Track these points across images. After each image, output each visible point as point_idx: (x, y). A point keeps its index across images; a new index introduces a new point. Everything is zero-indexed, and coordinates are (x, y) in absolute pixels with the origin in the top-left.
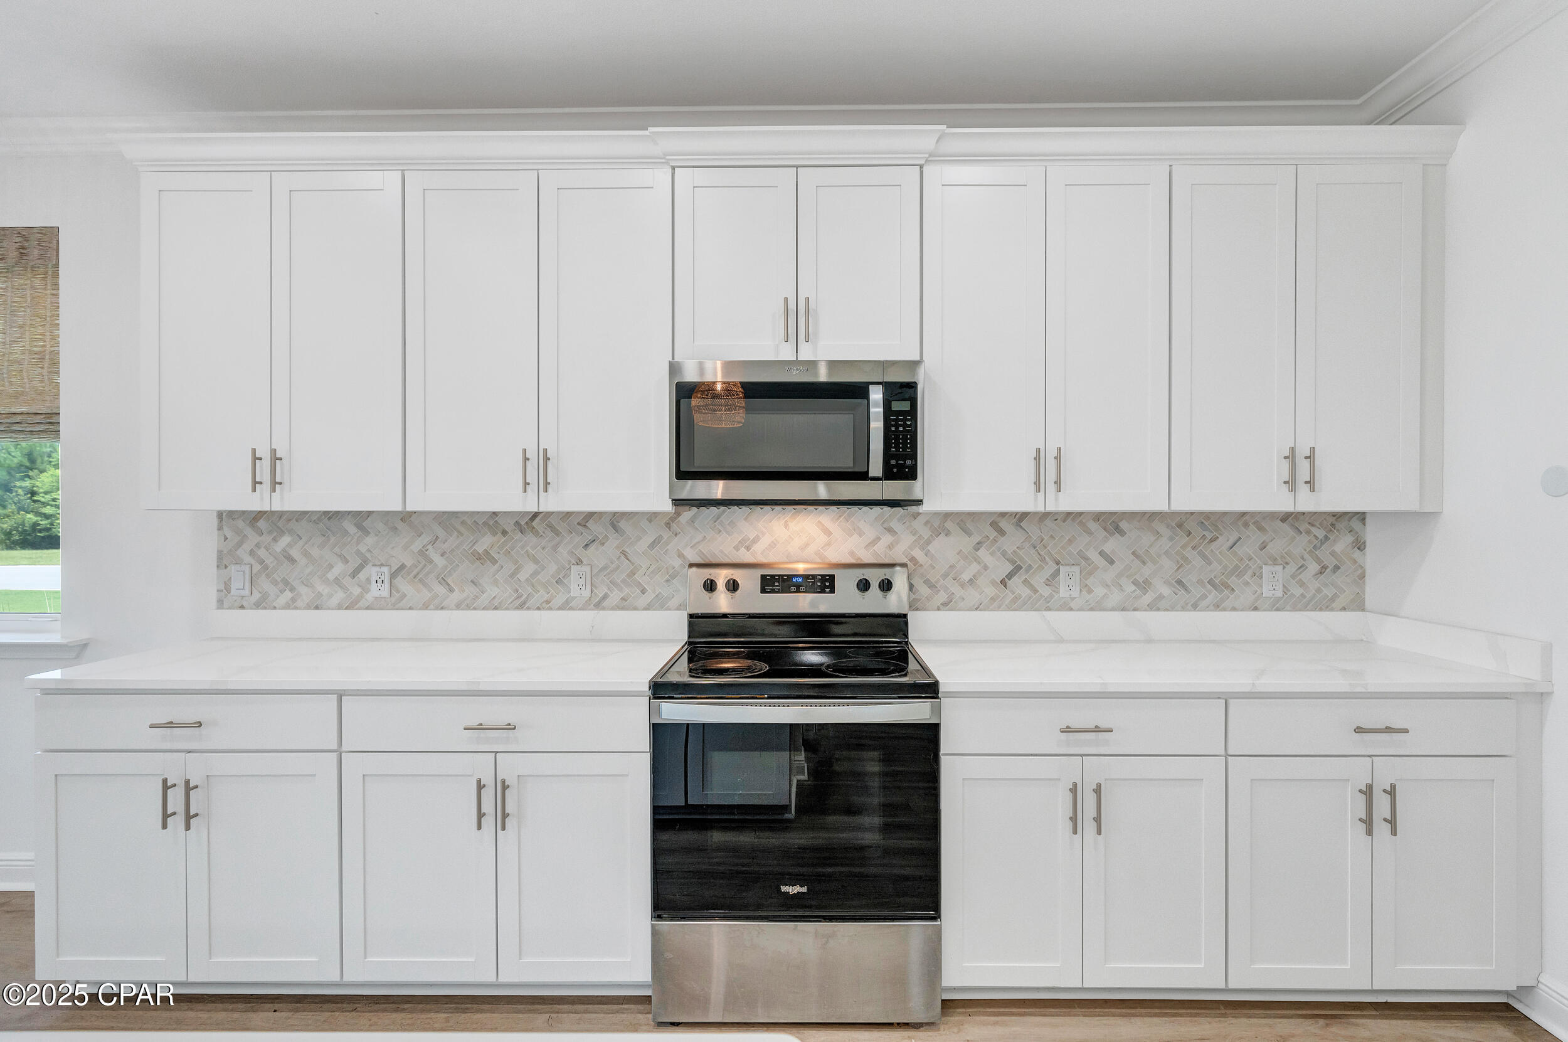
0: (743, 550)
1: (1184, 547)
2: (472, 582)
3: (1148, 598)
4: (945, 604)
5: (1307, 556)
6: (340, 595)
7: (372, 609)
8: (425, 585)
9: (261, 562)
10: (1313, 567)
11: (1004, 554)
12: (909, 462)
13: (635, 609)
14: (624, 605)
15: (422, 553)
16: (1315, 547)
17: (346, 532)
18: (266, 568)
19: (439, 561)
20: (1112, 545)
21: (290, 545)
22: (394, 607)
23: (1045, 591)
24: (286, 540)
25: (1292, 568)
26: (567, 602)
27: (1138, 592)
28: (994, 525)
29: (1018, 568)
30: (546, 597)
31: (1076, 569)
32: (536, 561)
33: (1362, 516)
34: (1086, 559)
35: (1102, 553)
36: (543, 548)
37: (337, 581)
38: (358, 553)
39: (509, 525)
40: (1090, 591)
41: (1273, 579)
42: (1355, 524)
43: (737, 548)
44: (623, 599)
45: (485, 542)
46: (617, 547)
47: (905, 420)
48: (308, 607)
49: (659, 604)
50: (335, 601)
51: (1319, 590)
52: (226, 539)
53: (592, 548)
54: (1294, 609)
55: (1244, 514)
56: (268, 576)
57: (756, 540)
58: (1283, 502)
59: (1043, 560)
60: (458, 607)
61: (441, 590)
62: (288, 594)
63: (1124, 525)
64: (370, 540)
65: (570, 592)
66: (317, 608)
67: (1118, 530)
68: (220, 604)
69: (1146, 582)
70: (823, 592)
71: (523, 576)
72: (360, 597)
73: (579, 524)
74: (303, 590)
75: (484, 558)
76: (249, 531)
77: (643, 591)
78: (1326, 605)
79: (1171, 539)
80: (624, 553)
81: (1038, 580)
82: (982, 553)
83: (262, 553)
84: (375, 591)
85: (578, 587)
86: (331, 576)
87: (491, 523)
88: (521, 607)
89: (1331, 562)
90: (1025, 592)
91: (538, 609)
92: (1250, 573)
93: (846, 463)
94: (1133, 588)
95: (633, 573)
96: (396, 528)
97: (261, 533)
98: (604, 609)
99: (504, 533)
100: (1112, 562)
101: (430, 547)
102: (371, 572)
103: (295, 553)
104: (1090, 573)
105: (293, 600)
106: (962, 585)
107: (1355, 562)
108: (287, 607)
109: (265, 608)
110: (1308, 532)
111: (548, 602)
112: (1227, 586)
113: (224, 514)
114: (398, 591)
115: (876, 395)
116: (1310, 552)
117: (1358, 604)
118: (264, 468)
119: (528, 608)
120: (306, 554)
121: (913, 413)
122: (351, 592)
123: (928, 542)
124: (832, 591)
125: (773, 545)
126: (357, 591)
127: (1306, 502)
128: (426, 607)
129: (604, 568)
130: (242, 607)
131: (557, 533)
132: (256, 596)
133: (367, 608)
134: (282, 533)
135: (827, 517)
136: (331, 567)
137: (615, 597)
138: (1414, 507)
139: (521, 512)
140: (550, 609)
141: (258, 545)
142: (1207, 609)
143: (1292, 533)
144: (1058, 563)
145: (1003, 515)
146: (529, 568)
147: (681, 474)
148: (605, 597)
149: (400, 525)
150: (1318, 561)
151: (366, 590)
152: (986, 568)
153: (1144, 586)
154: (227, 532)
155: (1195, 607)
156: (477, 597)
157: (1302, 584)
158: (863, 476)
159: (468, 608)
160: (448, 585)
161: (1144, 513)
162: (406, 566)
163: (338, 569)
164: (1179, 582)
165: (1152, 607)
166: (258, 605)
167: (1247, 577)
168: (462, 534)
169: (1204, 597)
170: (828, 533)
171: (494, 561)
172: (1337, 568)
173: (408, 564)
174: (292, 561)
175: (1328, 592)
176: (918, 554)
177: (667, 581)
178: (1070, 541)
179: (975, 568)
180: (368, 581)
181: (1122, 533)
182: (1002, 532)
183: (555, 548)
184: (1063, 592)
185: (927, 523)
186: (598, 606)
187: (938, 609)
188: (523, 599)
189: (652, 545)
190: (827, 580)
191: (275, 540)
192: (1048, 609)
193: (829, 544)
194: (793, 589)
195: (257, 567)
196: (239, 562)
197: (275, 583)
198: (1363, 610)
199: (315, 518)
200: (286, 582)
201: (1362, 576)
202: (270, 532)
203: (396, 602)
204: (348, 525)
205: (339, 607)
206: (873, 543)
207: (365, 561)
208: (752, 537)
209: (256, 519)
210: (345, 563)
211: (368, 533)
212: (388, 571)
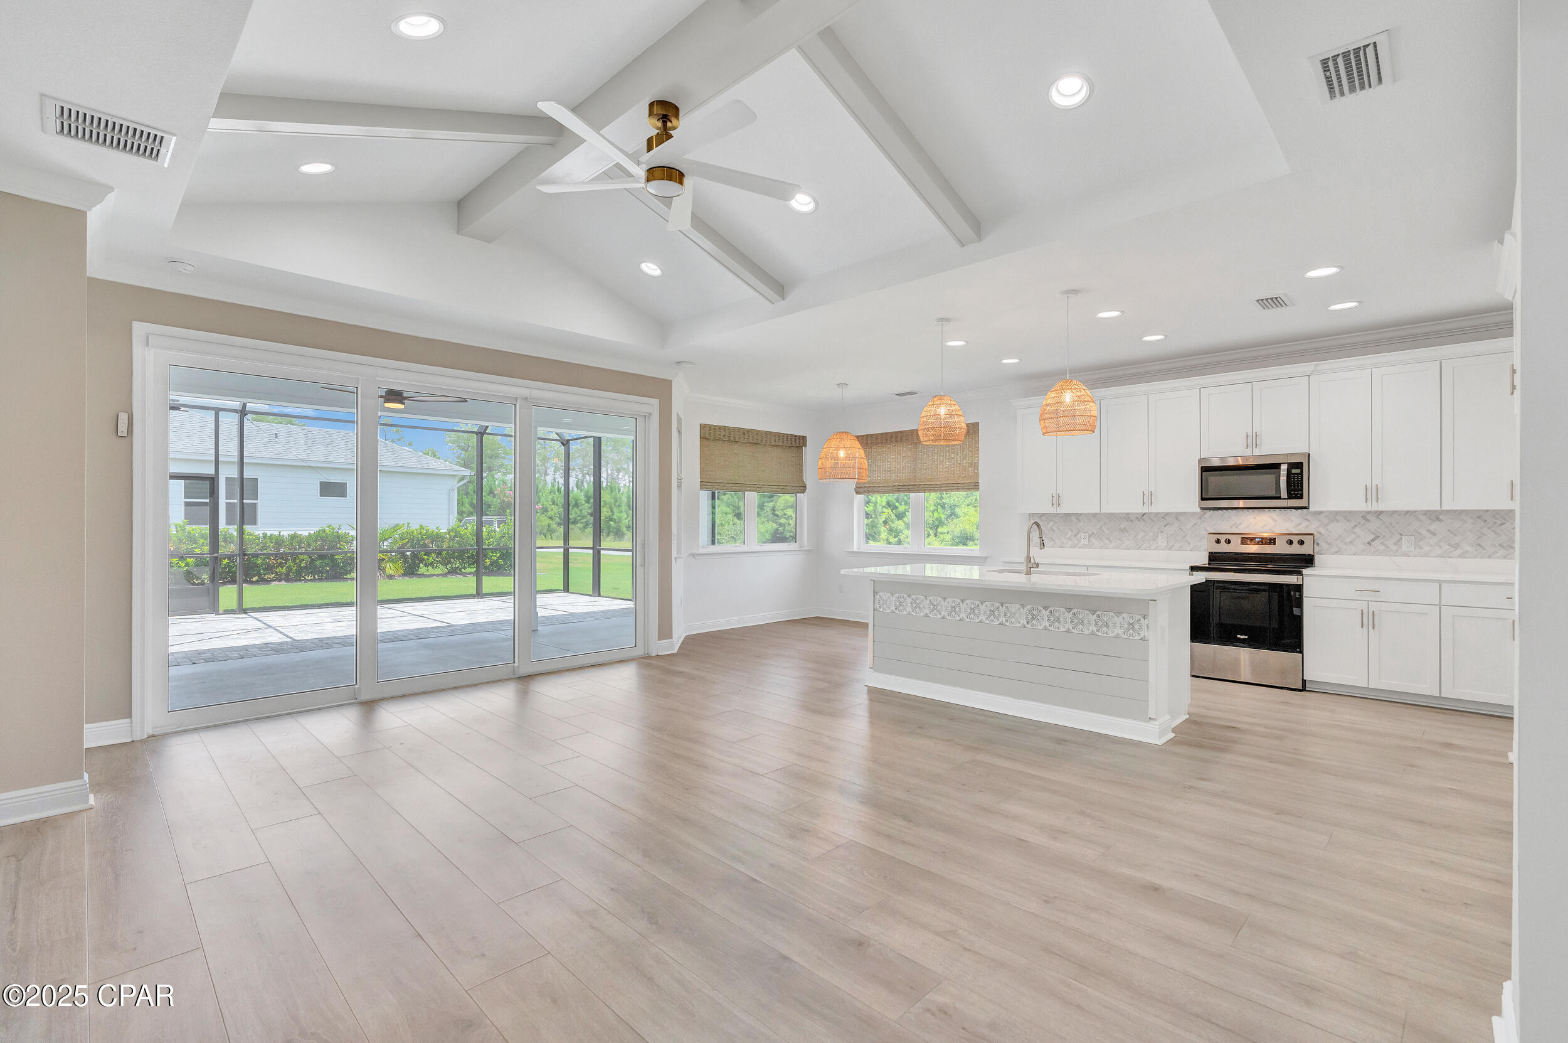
0: (1234, 528)
2: (1119, 539)
3: (1459, 552)
4: (1337, 552)
6: (1070, 543)
7: (1082, 548)
8: (1101, 540)
11: (1369, 530)
12: (1300, 492)
13: (1186, 551)
14: (1180, 549)
15: (1100, 528)
17: (1072, 521)
19: (1107, 532)
20: (1434, 527)
21: (1053, 525)
23: (1394, 548)
24: (1051, 524)
26: (1157, 547)
27: (1452, 549)
29: (1378, 537)
30: (1149, 545)
31: (1414, 538)
32: (1144, 532)
34: (1419, 533)
35: (1428, 531)
36: (1147, 527)
37: (1069, 538)
38: (1077, 528)
40: (1421, 548)
43: (1231, 527)
44: (1181, 547)
45: (1124, 525)
46: (1178, 526)
47: (1297, 477)
49: (1196, 548)
50: (1068, 545)
53: (1168, 526)
57: (1240, 524)
59: (1392, 533)
60: (1114, 548)
61: (1107, 542)
62: (1052, 542)
63: (1441, 517)
64: (1081, 524)
65: (1158, 543)
66: (1062, 547)
67: (1438, 519)
69: (1457, 544)
70: (1270, 545)
71: (1139, 537)
72: (1078, 544)
73: (1162, 518)
74: (1057, 541)
75: (1124, 530)
77: (1189, 544)
79: (1473, 523)
80: (1181, 529)
81: (1390, 543)
82: (1357, 530)
84: (1082, 542)
85: (1161, 542)
86: (1067, 537)
87: (1127, 517)
88: (1138, 549)
90: (1382, 548)
91: (1145, 549)
93: (1273, 494)
94: (1448, 547)
95: (1184, 537)
96: (1091, 520)
97: (1043, 521)
98: (1172, 550)
99: (1132, 521)
100: (1434, 535)
101: (1103, 526)
102: (1082, 535)
103: (1054, 528)
104: (1421, 540)
105: (1054, 544)
106: (1346, 544)
108: (1052, 547)
111: (1149, 547)
113: (1030, 515)
114: (1091, 542)
115: (1284, 467)
118: (1055, 499)
119: (1142, 549)
120: (1058, 529)
121: (1300, 474)
122: (1074, 542)
123: (1327, 525)
124: (1275, 544)
125: (1248, 526)
126: (1076, 542)
128: (1102, 548)
129: (1172, 535)
131: (1152, 521)
134: (1050, 521)
135: (1275, 514)
136: (1067, 533)
137: (1177, 546)
139: (1138, 513)
140: (1150, 549)
144: (1401, 535)
146: (1141, 535)
147: (1203, 499)
148: (1173, 546)
151: (1079, 541)
152: (1359, 536)
153: (1456, 546)
154: (1031, 521)
156: (1121, 545)
158: (1279, 498)
159: (1117, 548)
160: (1110, 540)
161: (1455, 511)
163: (1070, 533)
165: (1460, 556)
168: (1115, 522)
170: (1275, 521)
171: (1128, 532)
173: (1095, 532)
174: (1053, 531)
176: (1322, 530)
177: (1199, 540)
178: (1409, 524)
179: (1353, 536)
180: (1081, 539)
181: (1441, 521)
182: (1368, 521)
183: (1152, 526)
184: (1404, 548)
185: (1326, 516)
186: (1170, 549)
187: (1333, 554)
188: (1140, 546)
189: (1192, 526)
190: (1272, 540)
191: (1048, 524)
192: (1396, 556)
193: (1276, 526)
194: (1256, 543)
197: (1048, 538)
199: (1061, 516)
200: (1051, 538)
202: (1046, 521)
203: (1091, 546)
204: (1073, 518)
205: (1070, 547)
206: (1297, 525)
207: (1079, 531)
208: (1238, 523)
209: (1041, 516)
210: (1072, 531)
211: (1080, 521)
212: (1088, 535)
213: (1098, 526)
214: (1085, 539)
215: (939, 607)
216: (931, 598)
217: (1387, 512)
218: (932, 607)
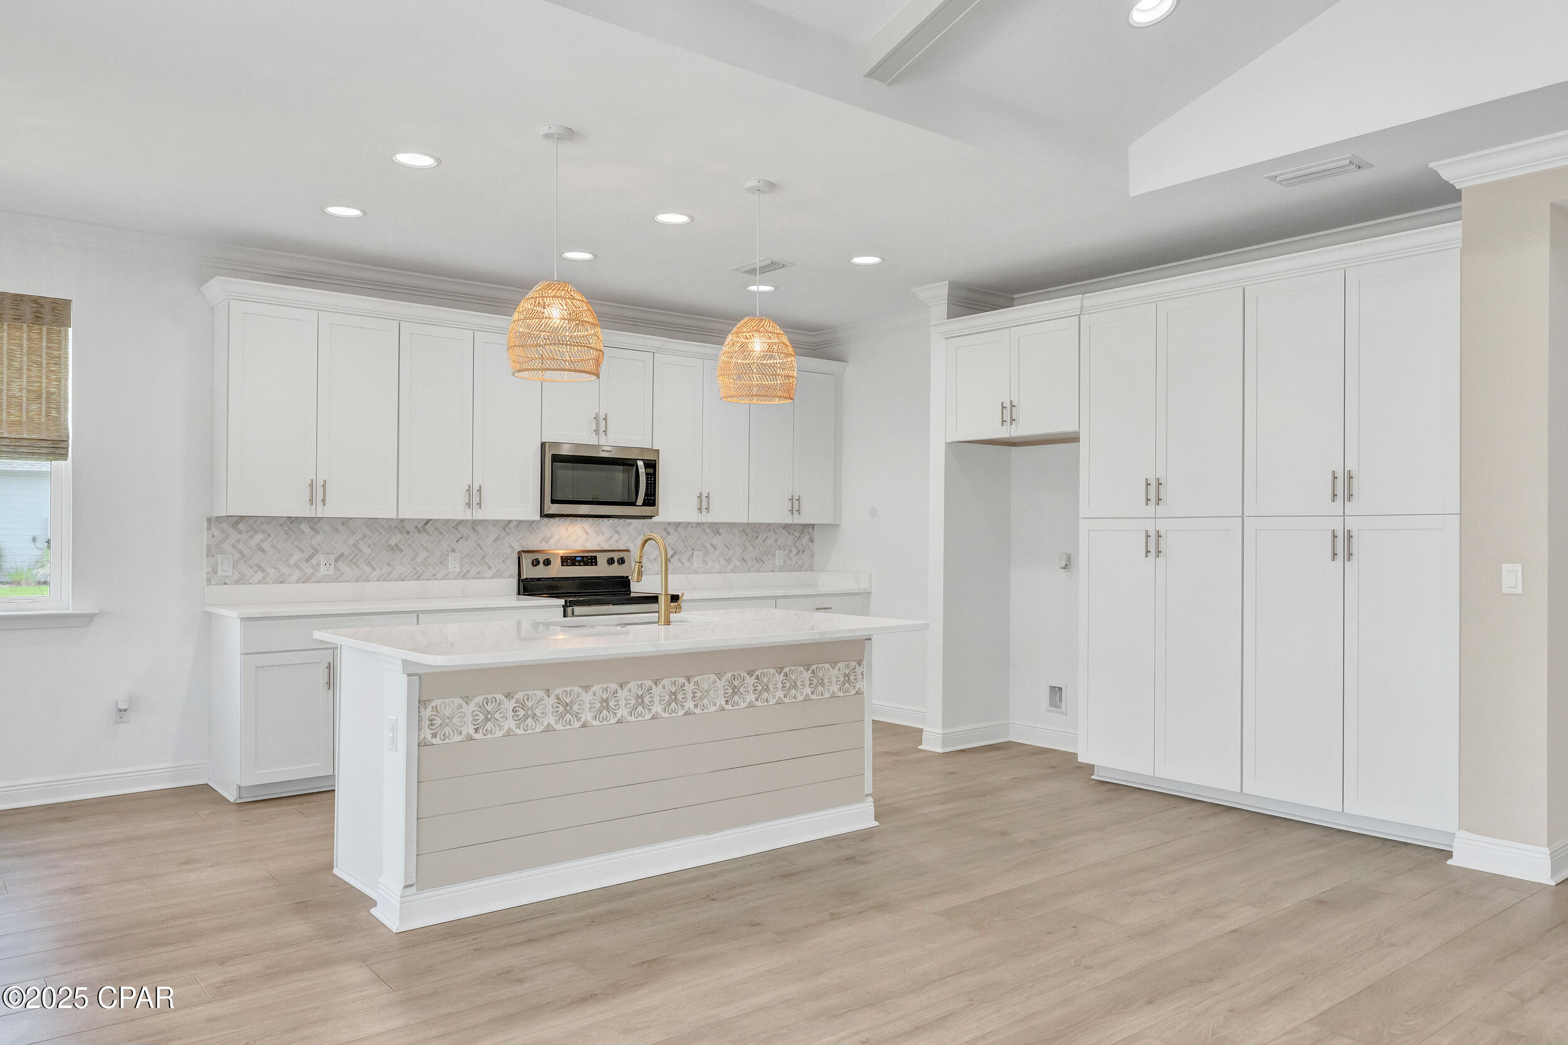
0: (544, 543)
1: (745, 541)
2: (388, 564)
3: (730, 567)
5: (792, 546)
6: (297, 574)
7: (320, 582)
8: (357, 566)
9: (241, 552)
10: (795, 551)
12: (652, 498)
13: (485, 578)
14: (479, 576)
15: (356, 545)
16: (796, 542)
17: (302, 532)
18: (244, 556)
19: (367, 551)
20: (717, 540)
21: (262, 541)
22: (336, 580)
23: (687, 564)
24: (258, 537)
25: (787, 551)
26: (446, 575)
27: (726, 564)
28: (665, 529)
29: (676, 552)
30: (434, 572)
31: (701, 552)
32: (428, 551)
33: (813, 526)
34: (705, 547)
35: (712, 544)
36: (432, 542)
37: (296, 565)
38: (311, 545)
39: (410, 527)
40: (706, 564)
41: (779, 558)
42: (810, 530)
43: (541, 542)
44: (478, 572)
45: (396, 539)
46: (475, 542)
47: (651, 478)
48: (275, 582)
49: (498, 575)
50: (294, 578)
51: (797, 562)
52: (213, 536)
53: (461, 542)
54: (787, 571)
55: (769, 525)
56: (245, 562)
57: (551, 537)
58: (788, 519)
59: (687, 548)
60: (378, 580)
61: (368, 569)
62: (260, 574)
63: (721, 530)
64: (320, 537)
65: (448, 569)
66: (281, 583)
67: (718, 533)
68: (209, 581)
69: (730, 559)
70: (592, 565)
71: (419, 560)
72: (313, 574)
73: (453, 528)
74: (271, 571)
75: (395, 548)
76: (231, 531)
77: (489, 569)
78: (799, 569)
79: (740, 537)
80: (479, 545)
81: (684, 558)
83: (241, 546)
84: (323, 571)
85: (453, 565)
86: (292, 562)
87: (400, 526)
88: (418, 579)
89: (801, 548)
90: (678, 565)
91: (429, 580)
92: (771, 554)
94: (725, 562)
95: (484, 557)
96: (338, 530)
97: (241, 533)
98: (467, 579)
99: (408, 533)
100: (716, 549)
101: (360, 541)
102: (321, 558)
103: (265, 546)
104: (706, 554)
105: (264, 578)
106: (651, 562)
107: (810, 548)
108: (260, 582)
109: (243, 584)
110: (793, 534)
111: (434, 575)
112: (762, 561)
113: (213, 519)
114: (339, 570)
115: (640, 464)
116: (794, 544)
117: (811, 568)
119: (422, 580)
120: (274, 546)
121: (654, 474)
122: (306, 572)
124: (596, 565)
125: (559, 541)
126: (309, 571)
127: (797, 520)
128: (357, 580)
129: (467, 555)
130: (225, 584)
131: (441, 533)
132: (236, 576)
133: (318, 582)
134: (256, 532)
135: (587, 524)
136: (292, 555)
137: (473, 572)
138: (831, 522)
139: (419, 519)
140: (436, 579)
141: (238, 541)
142: (754, 572)
143: (787, 534)
144: (693, 550)
145: (669, 524)
146: (423, 554)
147: (553, 501)
148: (468, 572)
149: (340, 527)
150: (797, 548)
151: (316, 568)
153: (728, 561)
154: (215, 531)
155: (749, 571)
156: (390, 573)
157: (790, 559)
158: (633, 504)
159: (384, 580)
160: (372, 566)
161: (730, 523)
162: (344, 555)
163: (297, 556)
164: (743, 559)
165: (732, 571)
166: (237, 582)
167: (769, 556)
168: (381, 534)
169: (753, 566)
170: (587, 533)
171: (402, 551)
172: (803, 551)
173: (346, 552)
174: (264, 551)
175: (800, 563)
177: (503, 561)
178: (698, 538)
180: (319, 564)
181: (720, 534)
182: (668, 533)
183: (439, 542)
184: (695, 565)
186: (464, 577)
188: (420, 573)
189: (495, 541)
190: (593, 559)
191: (251, 537)
192: (688, 573)
193: (587, 540)
194: (577, 564)
195: (237, 556)
196: (223, 552)
197: (251, 567)
198: (813, 571)
199: (281, 522)
200: (259, 566)
201: (813, 555)
202: (247, 532)
203: (337, 578)
204: (305, 527)
205: (297, 582)
206: (609, 539)
207: (317, 551)
208: (549, 536)
209: (237, 523)
210: (302, 552)
211: (319, 532)
212: (332, 558)
213: (351, 541)
214: (328, 564)
215: (575, 707)
216: (559, 691)
217: (684, 523)
218: (561, 709)
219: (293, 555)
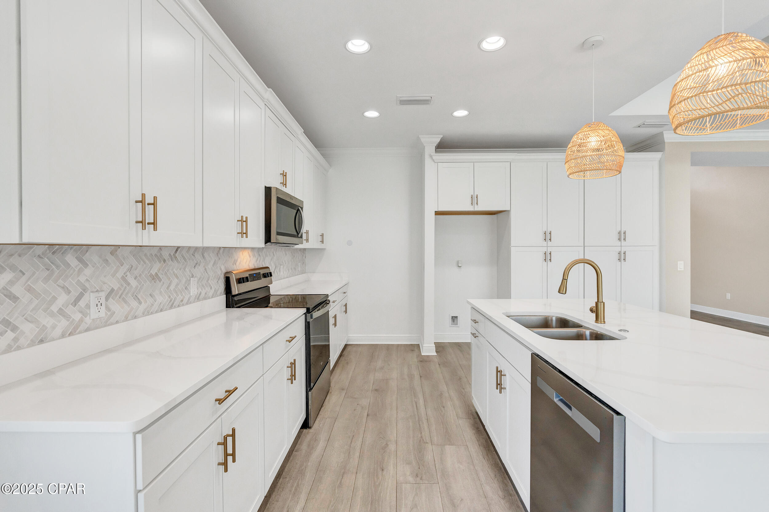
2: (150, 295)
6: (63, 323)
7: (91, 330)
8: (126, 302)
11: (274, 262)
13: (209, 298)
15: (124, 278)
16: (302, 258)
17: (68, 265)
19: (134, 283)
21: (11, 282)
22: (106, 324)
24: (4, 277)
25: (301, 263)
26: (189, 299)
30: (181, 299)
31: (282, 266)
32: (177, 277)
34: (283, 263)
36: (180, 269)
37: (60, 312)
38: (79, 282)
39: (165, 256)
45: (155, 268)
46: (203, 267)
48: (32, 344)
49: (215, 294)
50: (58, 331)
53: (196, 268)
57: (237, 261)
61: (134, 304)
62: (9, 337)
64: (88, 272)
65: (190, 293)
66: (40, 343)
71: (172, 287)
73: (192, 254)
74: (26, 329)
75: (155, 278)
77: (211, 288)
80: (205, 270)
84: (95, 313)
85: (194, 290)
86: (54, 308)
87: (159, 255)
88: (171, 308)
89: (303, 261)
91: (178, 307)
95: (208, 280)
96: (107, 260)
98: (201, 300)
99: (164, 261)
101: (128, 273)
102: (91, 298)
103: (16, 290)
105: (16, 340)
108: (8, 350)
110: (302, 254)
111: (181, 302)
114: (110, 311)
119: (174, 306)
120: (28, 289)
122: (73, 320)
125: (240, 262)
126: (77, 316)
128: (126, 319)
129: (200, 279)
131: (185, 260)
133: (86, 330)
136: (54, 299)
137: (203, 294)
140: (182, 306)
146: (175, 281)
148: (201, 294)
149: (111, 258)
151: (85, 314)
156: (153, 306)
159: (149, 313)
160: (139, 299)
162: (114, 291)
163: (62, 299)
168: (144, 262)
170: (250, 256)
171: (160, 280)
173: (116, 287)
175: (303, 269)
177: (217, 282)
180: (88, 306)
183: (184, 269)
188: (173, 300)
193: (250, 261)
201: (306, 265)
203: (108, 319)
204: (71, 258)
205: (62, 337)
206: (257, 260)
207: (85, 290)
210: (68, 292)
211: (88, 265)
212: (103, 295)
213: (119, 275)
214: (99, 304)
219: (56, 299)
